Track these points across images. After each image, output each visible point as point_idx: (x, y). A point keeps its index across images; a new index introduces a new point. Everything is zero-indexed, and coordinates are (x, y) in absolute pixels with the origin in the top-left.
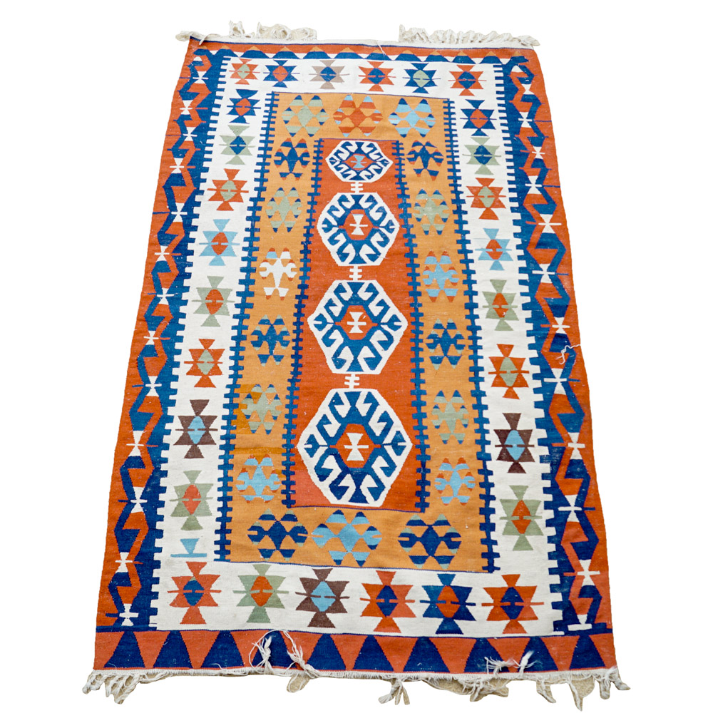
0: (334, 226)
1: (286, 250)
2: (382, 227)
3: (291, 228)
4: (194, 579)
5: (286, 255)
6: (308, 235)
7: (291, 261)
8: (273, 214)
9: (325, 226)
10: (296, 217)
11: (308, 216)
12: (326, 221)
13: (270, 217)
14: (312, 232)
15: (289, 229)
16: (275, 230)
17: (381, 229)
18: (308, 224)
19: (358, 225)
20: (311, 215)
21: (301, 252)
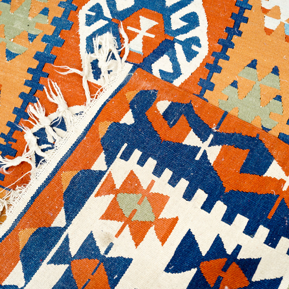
0: (180, 42)
1: (269, 32)
2: (105, 19)
3: (249, 66)
5: (270, 23)
6: (227, 44)
7: (265, 11)
8: (272, 101)
9: (194, 48)
10: (234, 84)
11: (216, 78)
12: (190, 55)
13: (279, 98)
14: (218, 48)
15: (253, 64)
16: (276, 71)
17: (109, 16)
18: (221, 63)
19: (142, 33)
20: (210, 77)
21: (246, 20)
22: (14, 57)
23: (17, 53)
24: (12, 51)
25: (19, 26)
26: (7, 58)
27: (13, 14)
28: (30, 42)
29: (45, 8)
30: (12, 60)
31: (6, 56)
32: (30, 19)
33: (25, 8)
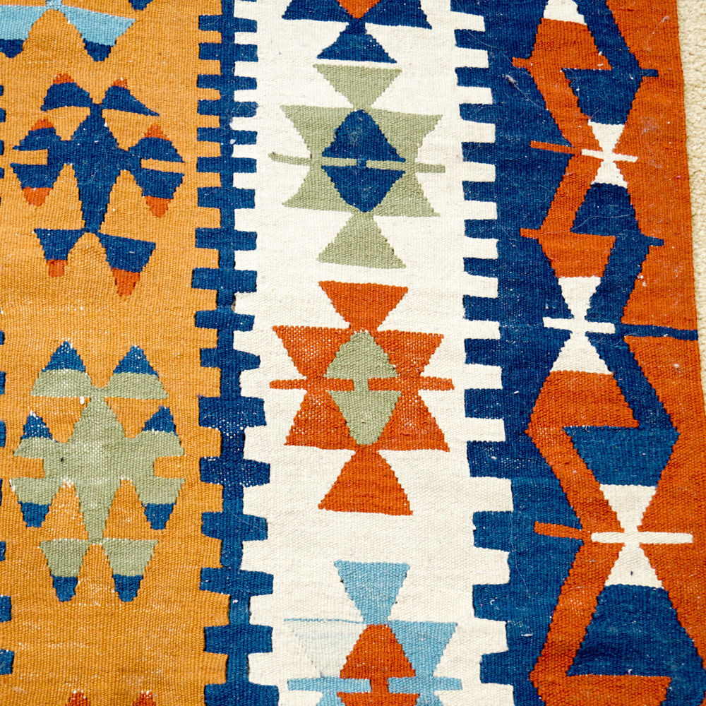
22: (54, 357)
23: (54, 372)
24: (67, 370)
25: (89, 451)
26: (71, 347)
27: (122, 479)
28: (35, 415)
29: (39, 525)
30: (56, 348)
31: (76, 351)
32: (68, 482)
33: (93, 505)
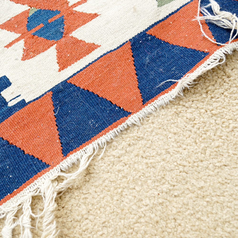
4: (34, 10)
